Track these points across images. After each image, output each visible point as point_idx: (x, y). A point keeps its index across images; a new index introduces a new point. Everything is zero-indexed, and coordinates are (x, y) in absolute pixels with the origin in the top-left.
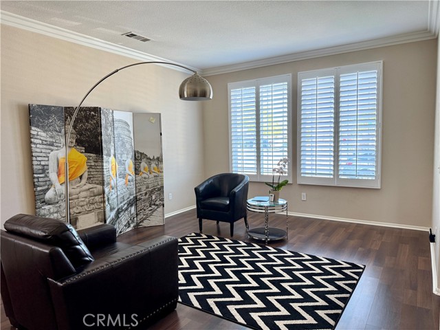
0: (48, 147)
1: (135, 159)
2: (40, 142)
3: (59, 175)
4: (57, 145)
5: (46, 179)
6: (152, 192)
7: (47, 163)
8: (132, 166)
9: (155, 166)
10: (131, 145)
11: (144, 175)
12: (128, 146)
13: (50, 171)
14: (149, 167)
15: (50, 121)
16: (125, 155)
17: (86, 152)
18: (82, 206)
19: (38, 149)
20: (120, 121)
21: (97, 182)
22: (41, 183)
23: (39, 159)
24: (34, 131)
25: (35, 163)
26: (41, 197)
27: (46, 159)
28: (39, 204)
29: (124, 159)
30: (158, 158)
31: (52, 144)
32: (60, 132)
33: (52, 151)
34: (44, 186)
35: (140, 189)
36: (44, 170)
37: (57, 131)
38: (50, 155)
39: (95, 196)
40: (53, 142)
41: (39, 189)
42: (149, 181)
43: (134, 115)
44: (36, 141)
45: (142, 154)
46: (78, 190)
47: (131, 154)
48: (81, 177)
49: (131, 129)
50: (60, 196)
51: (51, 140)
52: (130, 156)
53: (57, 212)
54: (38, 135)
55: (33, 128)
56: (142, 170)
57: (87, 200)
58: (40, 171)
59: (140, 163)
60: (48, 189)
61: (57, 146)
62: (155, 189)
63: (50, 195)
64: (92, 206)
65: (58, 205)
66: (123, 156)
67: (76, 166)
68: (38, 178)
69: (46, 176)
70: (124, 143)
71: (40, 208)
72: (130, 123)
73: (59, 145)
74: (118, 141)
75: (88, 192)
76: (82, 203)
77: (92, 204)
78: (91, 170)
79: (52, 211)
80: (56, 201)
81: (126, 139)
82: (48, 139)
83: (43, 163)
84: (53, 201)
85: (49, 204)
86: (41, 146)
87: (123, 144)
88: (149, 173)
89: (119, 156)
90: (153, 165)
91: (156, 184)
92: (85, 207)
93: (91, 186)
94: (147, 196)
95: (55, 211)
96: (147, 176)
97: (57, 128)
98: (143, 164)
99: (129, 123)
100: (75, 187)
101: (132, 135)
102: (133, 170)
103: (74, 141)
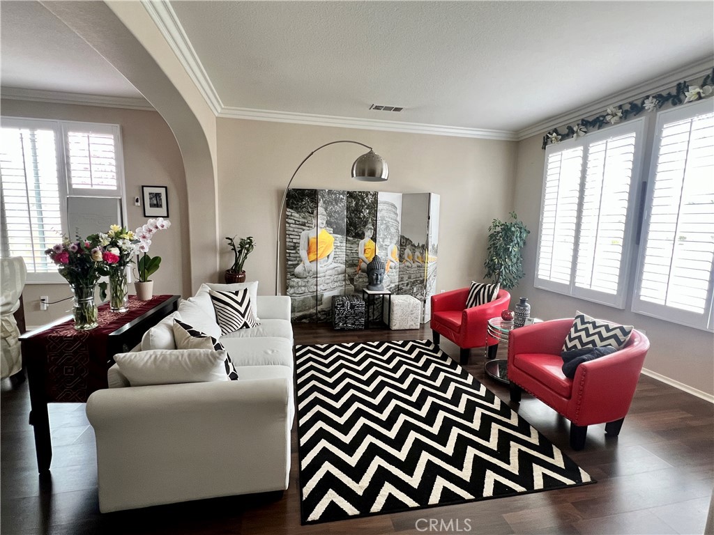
0: (300, 227)
1: (401, 245)
2: (294, 222)
3: (309, 253)
4: (309, 225)
5: (297, 255)
6: (413, 284)
7: (298, 241)
8: (396, 252)
9: (419, 255)
10: (397, 229)
11: (407, 264)
12: (393, 230)
13: (300, 248)
14: (413, 255)
15: (304, 203)
16: (389, 240)
17: (334, 233)
18: (327, 284)
19: (292, 228)
20: (385, 203)
21: (341, 261)
22: (292, 258)
23: (291, 236)
24: (289, 212)
25: (288, 240)
26: (291, 270)
27: (298, 237)
28: (289, 276)
29: (387, 243)
30: (423, 246)
31: (304, 224)
32: (312, 213)
33: (304, 230)
34: (295, 261)
35: (402, 278)
36: (295, 247)
37: (309, 213)
38: (301, 234)
39: (339, 274)
40: (305, 223)
41: (290, 263)
42: (411, 271)
43: (404, 196)
44: (290, 221)
45: (407, 239)
46: (325, 268)
47: (396, 239)
48: (328, 256)
49: (399, 211)
50: (309, 273)
51: (304, 220)
52: (395, 241)
53: (304, 286)
54: (291, 216)
55: (288, 210)
56: (406, 258)
57: (332, 278)
58: (292, 248)
59: (405, 249)
60: (298, 264)
61: (308, 227)
62: (417, 281)
63: (299, 269)
64: (336, 284)
65: (306, 280)
66: (386, 240)
67: (325, 246)
68: (290, 253)
69: (297, 253)
70: (388, 226)
71: (290, 279)
72: (399, 205)
73: (311, 225)
74: (381, 225)
75: (334, 270)
76: (328, 281)
77: (336, 282)
78: (337, 250)
79: (300, 284)
80: (305, 276)
81: (391, 222)
82: (300, 220)
83: (294, 241)
84: (302, 275)
85: (298, 278)
86: (294, 226)
87: (387, 228)
88: (412, 262)
89: (381, 240)
90: (417, 253)
91: (419, 275)
92: (330, 284)
93: (336, 265)
94: (409, 287)
95: (303, 285)
96: (410, 265)
97: (310, 210)
98: (408, 251)
99: (396, 205)
100: (323, 266)
101: (399, 219)
102: (397, 257)
103: (325, 222)
